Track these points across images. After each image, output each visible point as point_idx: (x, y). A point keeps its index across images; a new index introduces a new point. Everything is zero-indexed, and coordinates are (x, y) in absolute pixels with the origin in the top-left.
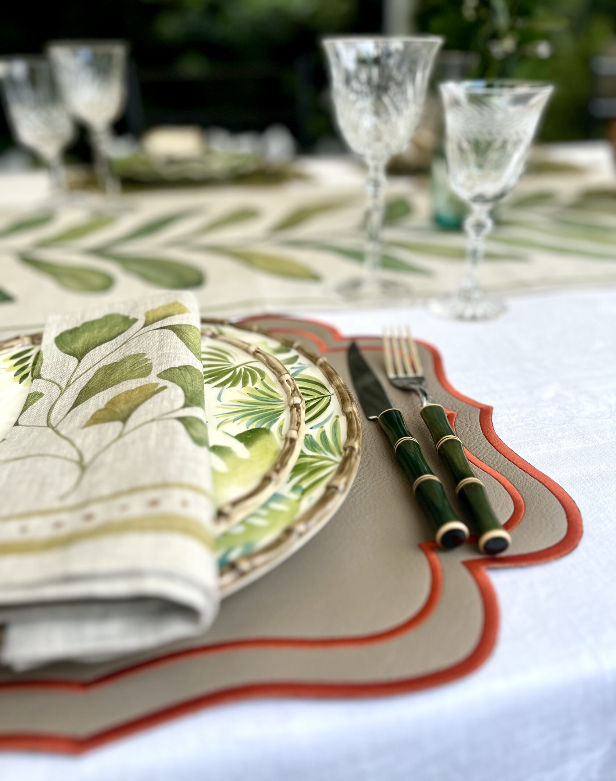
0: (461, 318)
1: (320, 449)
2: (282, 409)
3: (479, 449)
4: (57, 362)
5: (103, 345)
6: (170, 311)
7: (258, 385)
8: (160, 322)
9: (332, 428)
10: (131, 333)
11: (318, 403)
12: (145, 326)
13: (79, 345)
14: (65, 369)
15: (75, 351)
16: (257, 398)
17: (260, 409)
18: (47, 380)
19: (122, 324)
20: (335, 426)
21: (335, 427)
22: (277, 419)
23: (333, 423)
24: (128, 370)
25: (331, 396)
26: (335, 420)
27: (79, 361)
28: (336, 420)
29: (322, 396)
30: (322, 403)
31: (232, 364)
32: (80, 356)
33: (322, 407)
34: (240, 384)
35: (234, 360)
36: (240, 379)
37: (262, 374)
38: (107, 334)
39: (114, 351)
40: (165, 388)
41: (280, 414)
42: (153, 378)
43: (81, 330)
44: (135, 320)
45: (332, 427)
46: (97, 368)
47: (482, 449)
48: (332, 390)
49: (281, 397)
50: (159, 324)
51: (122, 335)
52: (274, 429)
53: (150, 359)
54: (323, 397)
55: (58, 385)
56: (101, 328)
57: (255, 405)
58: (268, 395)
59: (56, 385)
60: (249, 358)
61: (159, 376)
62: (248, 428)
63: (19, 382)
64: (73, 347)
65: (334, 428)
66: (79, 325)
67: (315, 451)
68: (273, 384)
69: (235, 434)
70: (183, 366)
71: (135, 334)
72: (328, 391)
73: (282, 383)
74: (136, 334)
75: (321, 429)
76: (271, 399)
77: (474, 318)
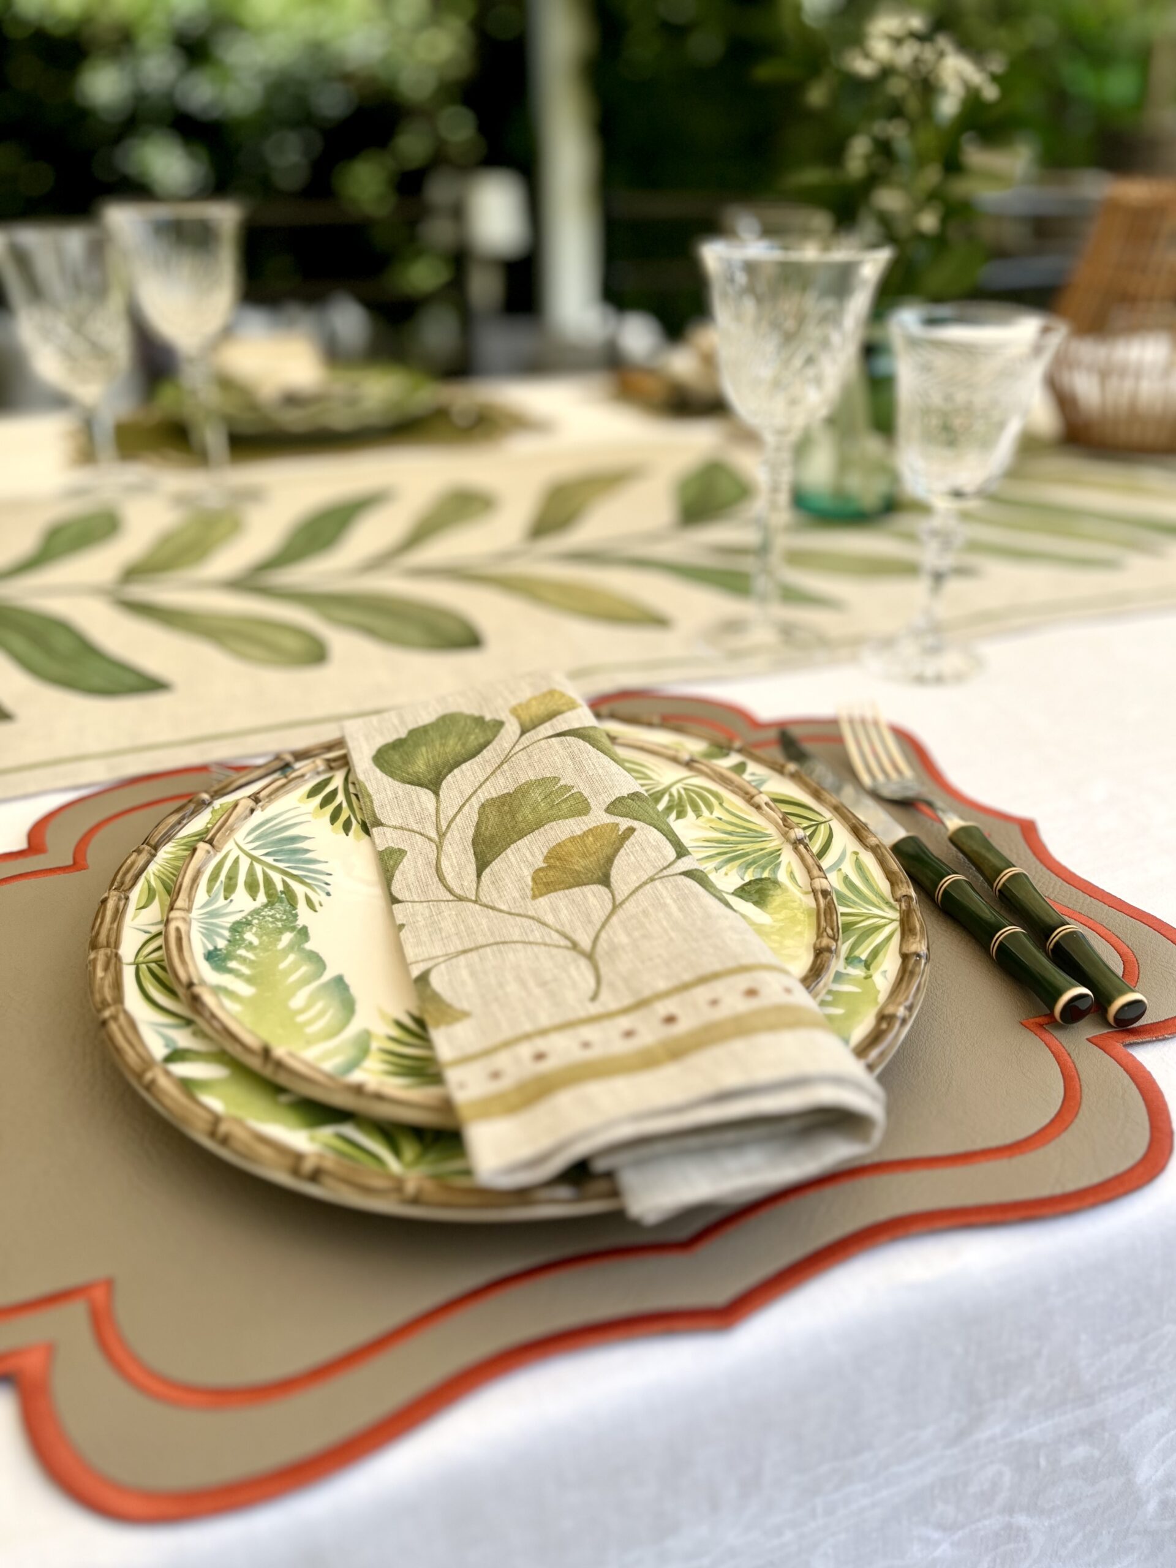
0: (920, 680)
1: (855, 903)
2: (778, 848)
3: (1043, 883)
4: (396, 798)
5: (464, 766)
6: (552, 706)
7: (718, 812)
8: (547, 725)
9: (857, 871)
10: (507, 746)
11: (813, 836)
12: (523, 732)
13: (421, 765)
14: (418, 808)
15: (419, 779)
16: (730, 833)
17: (743, 849)
18: (395, 827)
19: (477, 731)
20: (859, 867)
21: (860, 869)
22: (780, 863)
23: (854, 864)
24: (543, 805)
25: (830, 823)
26: (855, 858)
27: (436, 793)
28: (857, 859)
29: (813, 823)
30: (819, 836)
31: (659, 783)
32: (434, 785)
33: (823, 838)
34: (690, 813)
35: (659, 775)
36: (686, 806)
37: (717, 796)
38: (459, 747)
39: (492, 774)
40: (632, 830)
41: (779, 855)
42: (598, 817)
43: (410, 742)
44: (500, 724)
45: (855, 870)
46: (475, 803)
47: (1047, 883)
48: (827, 814)
49: (766, 829)
50: (546, 729)
51: (488, 748)
52: (782, 876)
53: (573, 787)
54: (817, 825)
55: (421, 834)
56: (444, 737)
57: (732, 844)
58: (744, 828)
59: (417, 835)
60: (682, 773)
61: (608, 810)
62: (743, 879)
63: (345, 835)
64: (411, 771)
65: (859, 871)
66: (403, 734)
67: (848, 906)
68: (742, 810)
69: (732, 891)
70: (633, 794)
71: (514, 746)
72: (821, 815)
73: (758, 807)
74: (516, 747)
75: (839, 872)
76: (751, 833)
77: (939, 680)
